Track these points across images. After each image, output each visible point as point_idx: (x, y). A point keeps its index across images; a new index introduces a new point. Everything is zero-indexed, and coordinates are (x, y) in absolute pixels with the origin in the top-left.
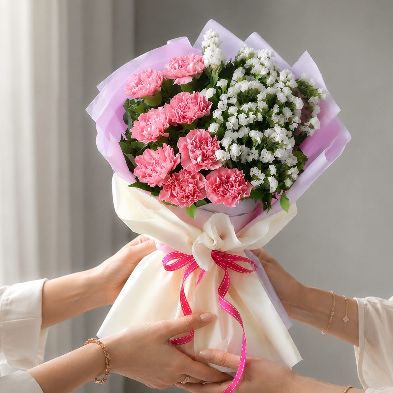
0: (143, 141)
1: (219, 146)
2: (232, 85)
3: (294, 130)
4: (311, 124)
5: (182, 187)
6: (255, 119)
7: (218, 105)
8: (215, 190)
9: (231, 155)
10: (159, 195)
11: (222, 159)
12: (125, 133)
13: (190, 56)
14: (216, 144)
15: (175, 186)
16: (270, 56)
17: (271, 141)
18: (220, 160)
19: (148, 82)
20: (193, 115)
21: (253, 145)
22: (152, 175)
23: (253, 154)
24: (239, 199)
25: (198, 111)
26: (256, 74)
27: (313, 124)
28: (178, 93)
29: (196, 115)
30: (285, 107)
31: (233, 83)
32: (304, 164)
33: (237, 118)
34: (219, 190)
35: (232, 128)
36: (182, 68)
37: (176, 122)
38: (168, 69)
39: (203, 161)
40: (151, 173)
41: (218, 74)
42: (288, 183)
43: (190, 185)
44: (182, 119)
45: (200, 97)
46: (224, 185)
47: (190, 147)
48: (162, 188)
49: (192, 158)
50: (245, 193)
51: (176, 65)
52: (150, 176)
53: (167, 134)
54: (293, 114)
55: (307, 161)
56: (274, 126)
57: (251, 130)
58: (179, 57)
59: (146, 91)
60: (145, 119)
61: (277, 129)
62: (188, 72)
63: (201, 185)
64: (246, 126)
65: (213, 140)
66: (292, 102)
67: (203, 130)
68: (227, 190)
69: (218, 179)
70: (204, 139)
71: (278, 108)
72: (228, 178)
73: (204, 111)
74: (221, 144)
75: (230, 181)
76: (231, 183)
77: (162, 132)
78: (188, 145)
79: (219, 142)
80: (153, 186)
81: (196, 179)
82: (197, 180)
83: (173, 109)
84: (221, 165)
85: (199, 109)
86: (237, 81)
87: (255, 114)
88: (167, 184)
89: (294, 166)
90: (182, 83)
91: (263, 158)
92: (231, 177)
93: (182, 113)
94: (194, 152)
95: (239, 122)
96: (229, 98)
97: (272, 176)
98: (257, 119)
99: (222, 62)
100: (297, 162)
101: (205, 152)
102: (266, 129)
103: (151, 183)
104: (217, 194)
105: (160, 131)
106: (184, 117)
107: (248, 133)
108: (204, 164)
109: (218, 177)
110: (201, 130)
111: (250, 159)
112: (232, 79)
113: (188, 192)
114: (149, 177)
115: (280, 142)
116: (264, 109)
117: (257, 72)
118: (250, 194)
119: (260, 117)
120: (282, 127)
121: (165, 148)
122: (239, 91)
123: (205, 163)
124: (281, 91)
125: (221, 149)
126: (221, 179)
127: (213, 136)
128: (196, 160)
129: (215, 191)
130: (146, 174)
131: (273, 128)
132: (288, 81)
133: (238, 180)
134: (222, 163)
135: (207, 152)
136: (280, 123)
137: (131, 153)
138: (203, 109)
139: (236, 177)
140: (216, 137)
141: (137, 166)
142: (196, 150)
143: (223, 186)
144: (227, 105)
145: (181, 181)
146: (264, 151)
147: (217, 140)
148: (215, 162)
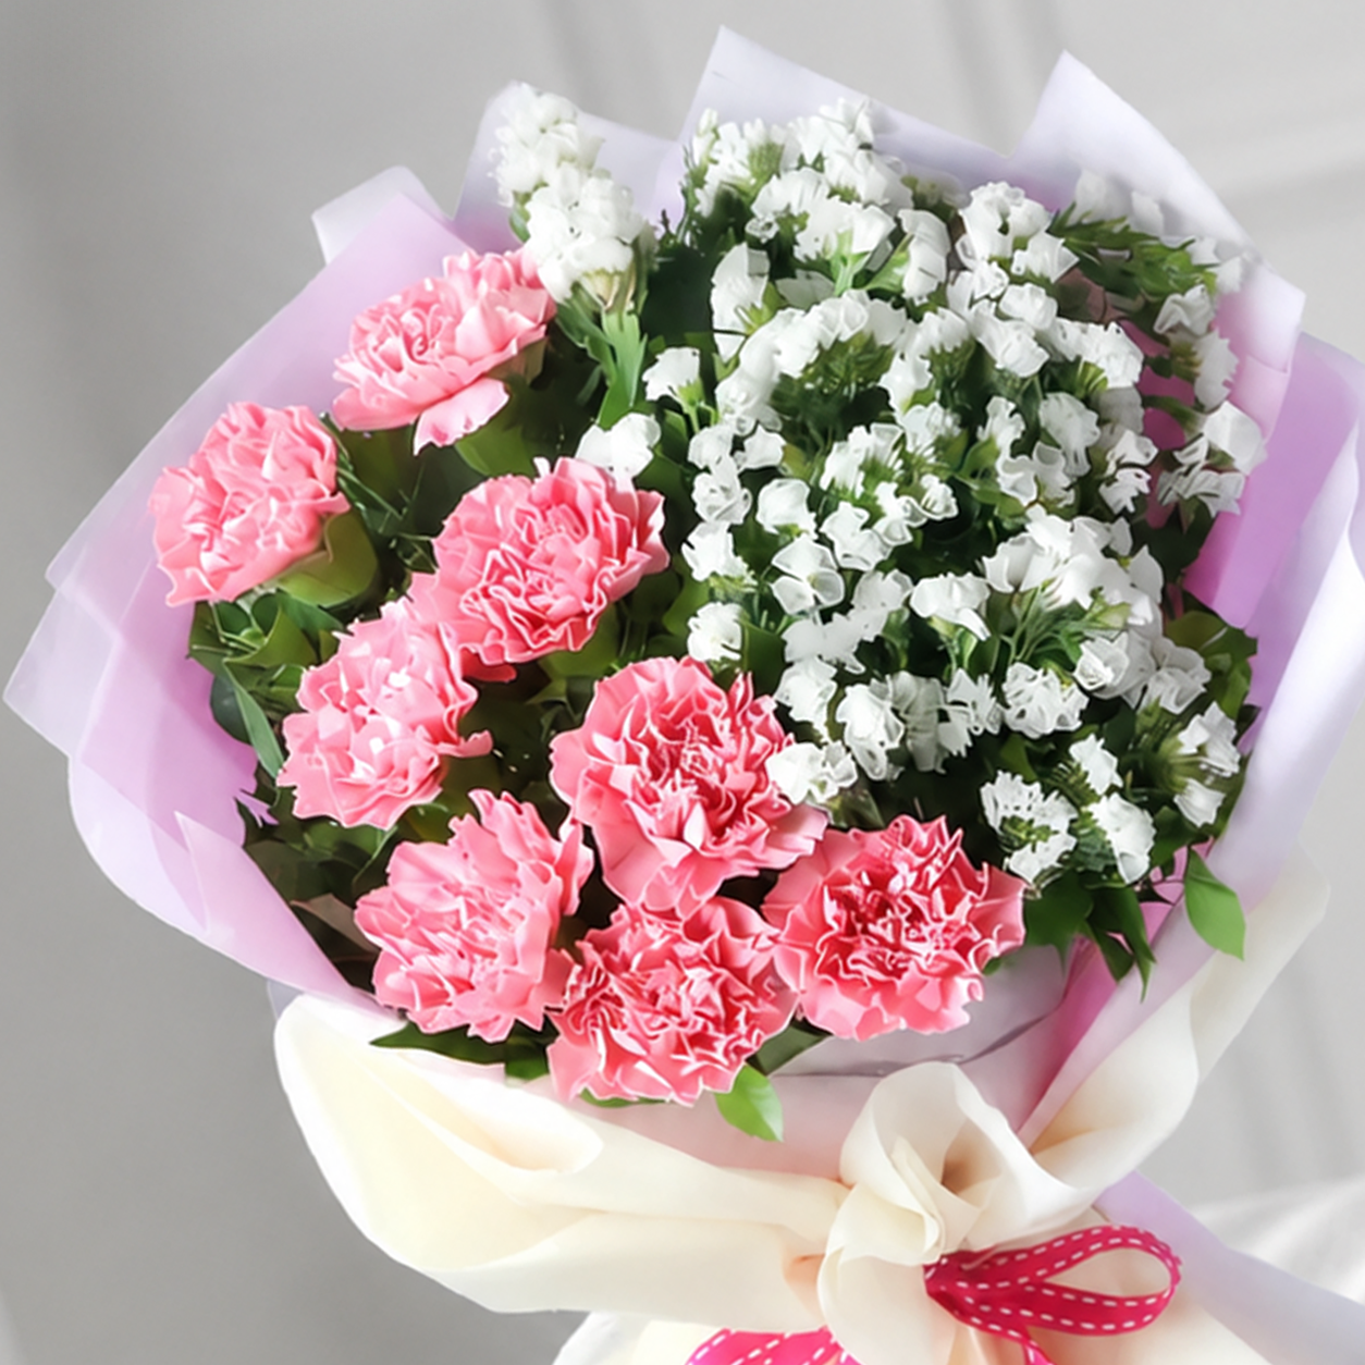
0: (364, 820)
1: (774, 723)
2: (725, 360)
3: (1131, 509)
4: (1211, 453)
5: (654, 997)
6: (914, 516)
7: (694, 505)
8: (831, 969)
9: (854, 758)
10: (547, 1071)
11: (816, 791)
12: (252, 786)
13: (452, 267)
14: (757, 720)
15: (618, 1001)
16: (870, 137)
17: (1039, 611)
18: (809, 803)
19: (264, 487)
20: (583, 590)
21: (949, 661)
22: (473, 981)
23: (964, 704)
24: (975, 976)
25: (602, 564)
26: (828, 257)
27: (1224, 445)
28: (460, 499)
29: (596, 588)
30: (1045, 398)
31: (726, 346)
32: (1247, 674)
33: (822, 540)
34: (855, 962)
35: (812, 602)
36: (429, 352)
37: (508, 659)
38: (357, 381)
39: (718, 832)
40: (463, 968)
41: (634, 320)
42: (1199, 804)
43: (690, 973)
44: (531, 633)
45: (587, 484)
46: (871, 927)
47: (625, 777)
48: (549, 1032)
49: (655, 831)
50: (995, 934)
51: (395, 344)
52: (463, 985)
53: (480, 741)
54: (1101, 423)
55: (1254, 652)
56: (1029, 521)
57: (915, 583)
58: (396, 299)
59: (274, 541)
60: (334, 693)
61: (1046, 531)
62: (471, 362)
63: (749, 956)
64: (882, 567)
65: (731, 701)
66: (1078, 359)
67: (661, 659)
68: (896, 947)
69: (831, 909)
70: (686, 710)
71: (1012, 414)
72: (880, 879)
73: (631, 553)
74: (782, 712)
75: (897, 896)
76: (907, 899)
77: (448, 740)
78: (610, 769)
79: (768, 704)
80: (497, 1034)
81: (716, 936)
82: (722, 936)
83: (462, 591)
84: (825, 824)
85: (605, 551)
86: (741, 329)
87: (908, 485)
88: (566, 1002)
89: (1199, 706)
90: (455, 431)
91: (1022, 714)
92: (895, 872)
93: (521, 603)
94: (657, 799)
95: (839, 555)
96: (738, 445)
97: (1109, 793)
98: (924, 508)
99: (635, 245)
100: (1207, 676)
101: (713, 779)
102: (991, 554)
103: (484, 1025)
104: (851, 986)
105: (438, 735)
106: (536, 622)
107: (907, 603)
108: (729, 848)
109: (832, 898)
110: (652, 664)
111: (958, 740)
112: (716, 326)
113: (698, 1014)
114: (459, 991)
115: (1086, 602)
116: (941, 445)
117: (834, 245)
118: (1022, 931)
119: (939, 499)
120: (1067, 515)
121: (489, 812)
122: (776, 379)
123: (731, 842)
124: (1001, 316)
125: (791, 736)
126: (846, 901)
127: (723, 679)
128: (679, 837)
129: (836, 977)
130: (441, 984)
131: (1023, 535)
132: (1020, 244)
133: (934, 877)
134: (825, 813)
135: (722, 780)
136: (1050, 494)
137: (326, 891)
138: (624, 543)
139: (919, 861)
140: (745, 678)
141: (380, 949)
142: (662, 786)
143: (865, 931)
144: (743, 486)
145: (639, 968)
146: (1019, 676)
147: (755, 697)
148: (785, 819)
